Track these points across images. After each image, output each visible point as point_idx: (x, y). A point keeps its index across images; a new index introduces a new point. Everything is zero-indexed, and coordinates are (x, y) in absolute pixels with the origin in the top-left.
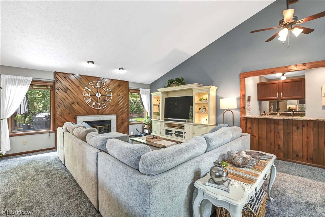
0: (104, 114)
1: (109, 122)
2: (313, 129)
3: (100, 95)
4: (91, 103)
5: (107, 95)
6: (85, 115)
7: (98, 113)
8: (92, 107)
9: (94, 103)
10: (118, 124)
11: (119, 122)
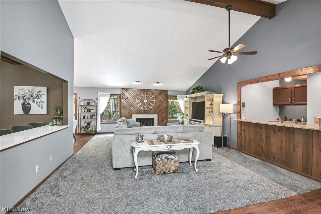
0: (149, 114)
1: (152, 119)
2: (285, 134)
3: (147, 101)
4: (140, 106)
5: (151, 101)
6: (137, 114)
7: (145, 113)
8: (141, 109)
9: (142, 107)
10: (159, 121)
11: (160, 120)
